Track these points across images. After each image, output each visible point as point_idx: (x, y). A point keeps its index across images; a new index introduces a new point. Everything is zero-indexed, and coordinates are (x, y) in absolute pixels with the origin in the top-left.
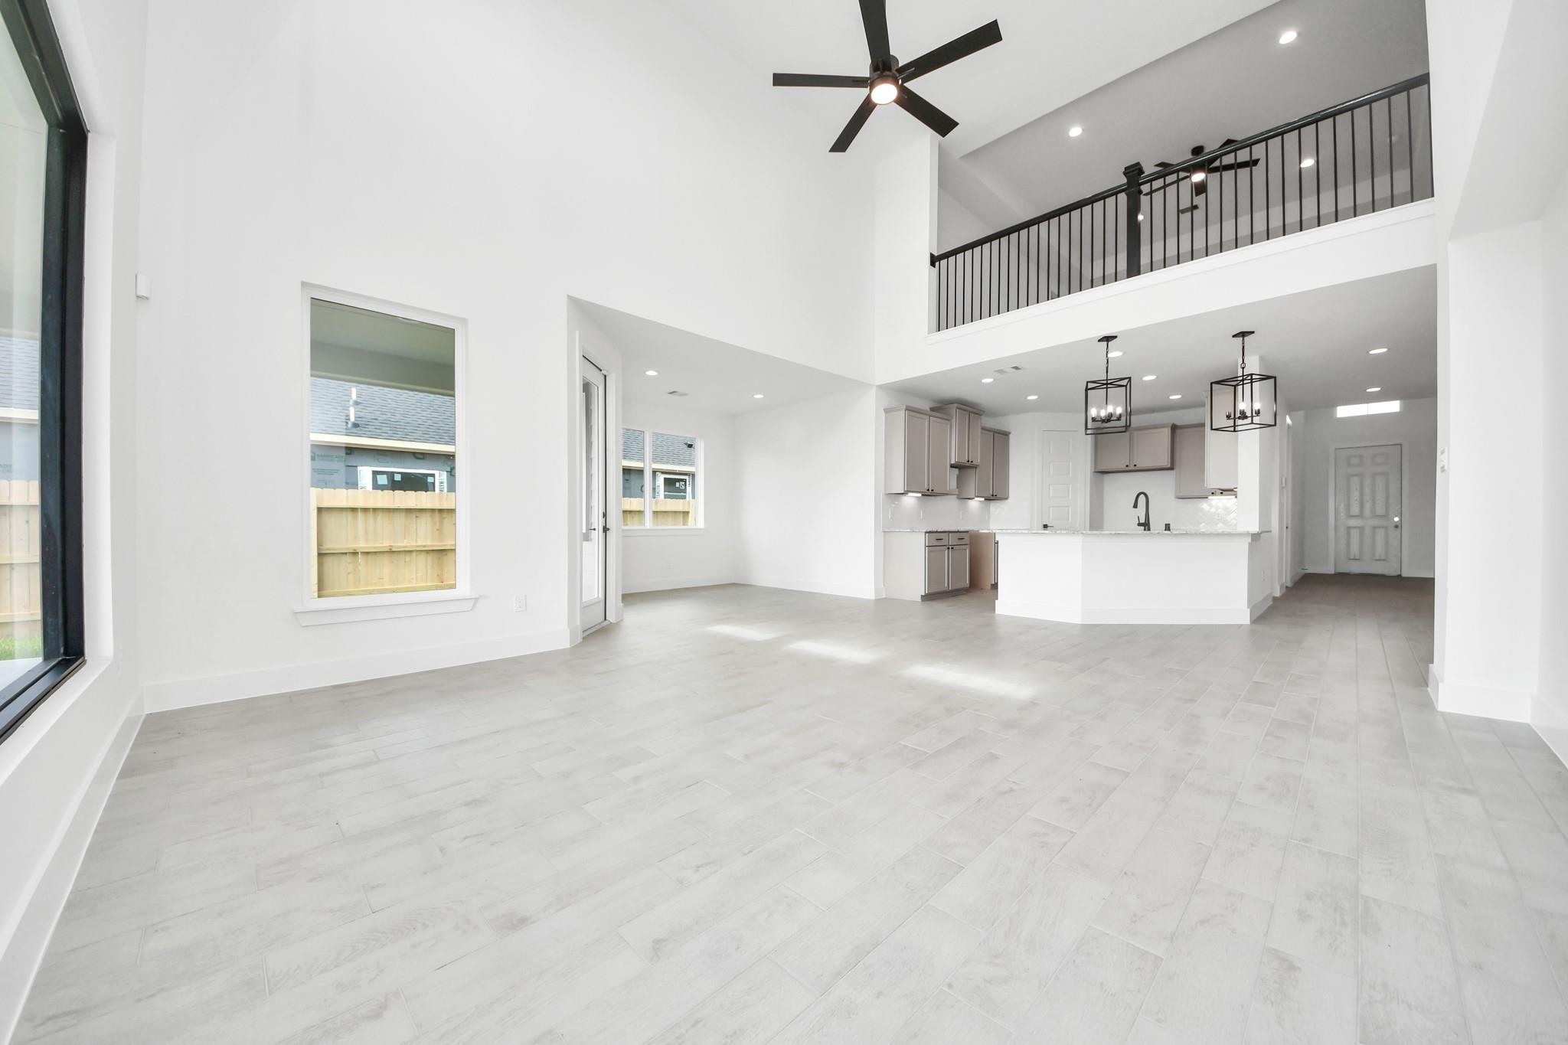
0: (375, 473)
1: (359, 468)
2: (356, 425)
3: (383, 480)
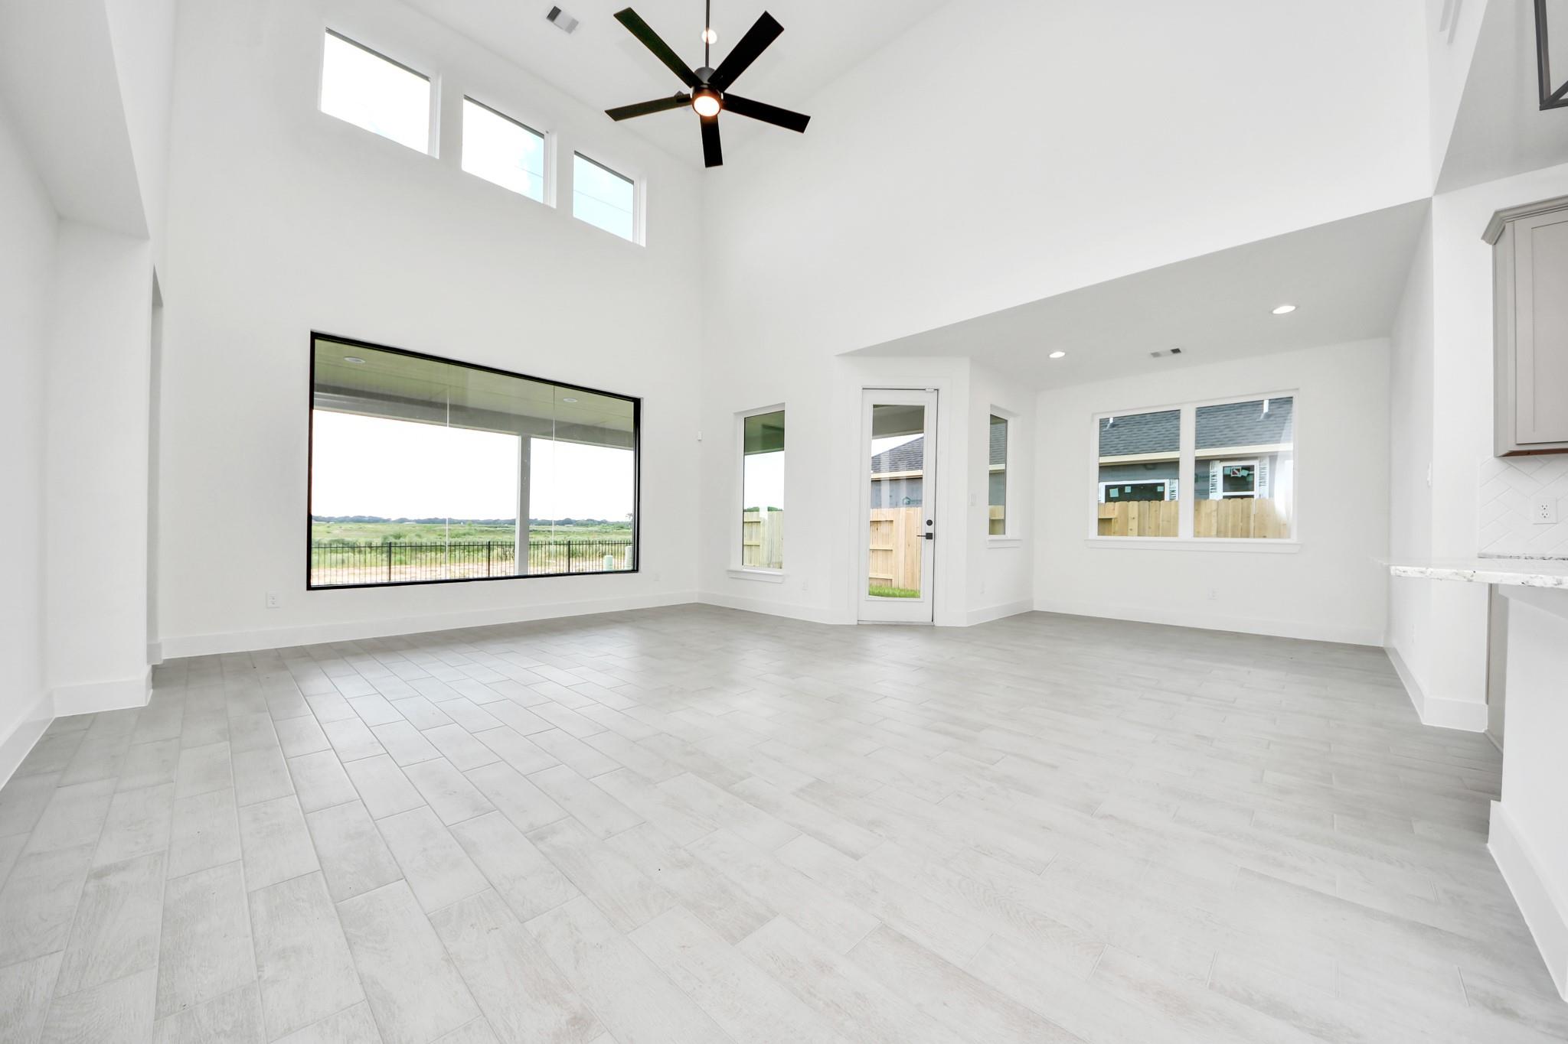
0: (1108, 488)
3: (1114, 493)
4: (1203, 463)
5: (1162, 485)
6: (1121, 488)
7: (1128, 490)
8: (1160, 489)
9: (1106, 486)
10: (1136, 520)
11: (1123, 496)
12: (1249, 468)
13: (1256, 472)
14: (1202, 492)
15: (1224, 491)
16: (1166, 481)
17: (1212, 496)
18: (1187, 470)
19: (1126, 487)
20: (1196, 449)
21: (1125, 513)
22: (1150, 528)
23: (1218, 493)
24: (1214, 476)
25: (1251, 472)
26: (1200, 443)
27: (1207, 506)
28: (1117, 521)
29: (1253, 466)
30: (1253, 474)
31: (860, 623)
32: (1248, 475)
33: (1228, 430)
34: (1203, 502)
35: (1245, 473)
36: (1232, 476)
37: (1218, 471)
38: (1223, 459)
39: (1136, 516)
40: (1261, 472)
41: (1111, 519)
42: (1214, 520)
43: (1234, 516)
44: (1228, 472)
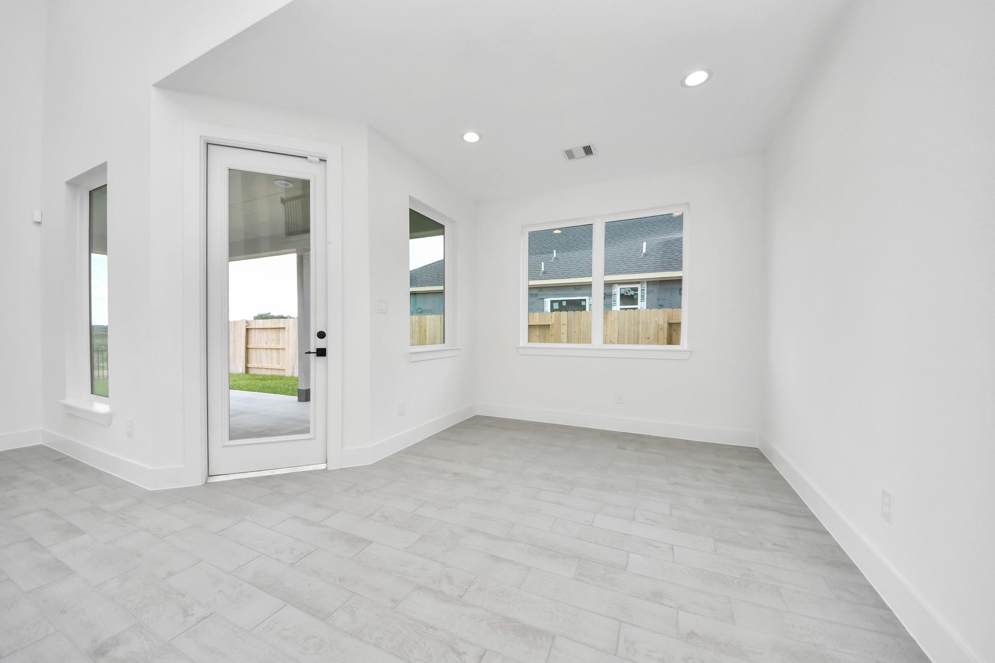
0: (552, 302)
1: (545, 300)
2: (544, 273)
3: (556, 306)
4: (609, 285)
5: (585, 300)
6: (560, 302)
7: (564, 304)
8: (583, 303)
9: (551, 301)
10: (566, 326)
11: (561, 308)
12: (636, 290)
13: (639, 292)
14: (608, 306)
15: (620, 305)
16: (587, 298)
17: (614, 308)
18: (598, 290)
19: (563, 302)
20: (605, 275)
21: (558, 320)
22: (575, 332)
23: (617, 306)
24: (615, 295)
25: (636, 292)
26: (607, 272)
27: (612, 316)
28: (553, 327)
29: (637, 288)
30: (637, 294)
31: (212, 480)
32: (635, 294)
33: (623, 263)
34: (609, 312)
35: (632, 293)
36: (625, 294)
37: (617, 291)
38: (620, 283)
39: (566, 323)
40: (642, 292)
41: (549, 325)
42: (616, 326)
43: (629, 323)
44: (623, 292)
